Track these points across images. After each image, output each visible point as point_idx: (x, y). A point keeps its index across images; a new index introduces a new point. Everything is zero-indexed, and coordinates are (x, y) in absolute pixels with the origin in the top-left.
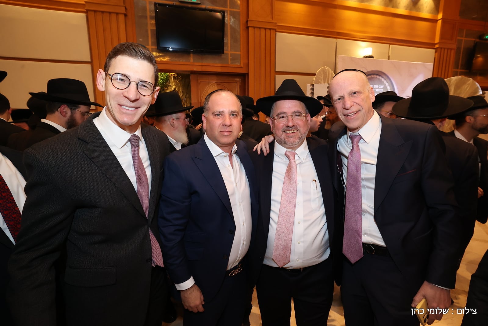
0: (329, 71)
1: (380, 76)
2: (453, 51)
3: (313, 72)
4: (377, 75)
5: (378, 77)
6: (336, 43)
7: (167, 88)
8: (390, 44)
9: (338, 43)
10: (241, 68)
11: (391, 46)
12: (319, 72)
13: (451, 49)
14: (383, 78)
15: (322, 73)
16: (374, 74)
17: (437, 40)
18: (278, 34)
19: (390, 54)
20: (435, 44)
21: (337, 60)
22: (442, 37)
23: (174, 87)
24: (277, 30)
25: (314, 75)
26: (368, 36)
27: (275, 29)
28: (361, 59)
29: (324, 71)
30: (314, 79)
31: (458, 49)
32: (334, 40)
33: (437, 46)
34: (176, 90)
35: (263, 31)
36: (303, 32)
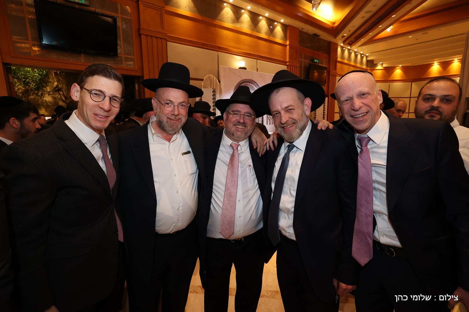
0: (213, 78)
1: (252, 83)
2: (297, 68)
3: (201, 78)
4: (249, 82)
5: (250, 84)
6: (218, 55)
7: (46, 84)
8: (257, 59)
9: (219, 55)
10: (136, 71)
11: (258, 61)
12: (206, 78)
13: (296, 67)
14: (254, 85)
15: (208, 79)
16: (247, 82)
17: (288, 60)
18: (168, 43)
19: (258, 67)
20: (286, 62)
21: (219, 69)
22: (290, 58)
23: (56, 83)
24: (167, 40)
25: (203, 80)
26: (241, 52)
27: (166, 39)
28: (237, 69)
29: (209, 78)
30: (202, 84)
31: (301, 66)
32: (216, 52)
33: (288, 64)
34: (58, 87)
35: (154, 40)
36: (190, 43)
